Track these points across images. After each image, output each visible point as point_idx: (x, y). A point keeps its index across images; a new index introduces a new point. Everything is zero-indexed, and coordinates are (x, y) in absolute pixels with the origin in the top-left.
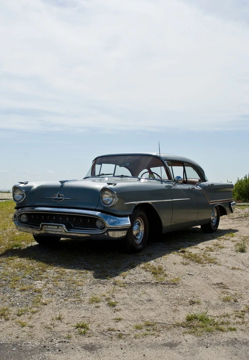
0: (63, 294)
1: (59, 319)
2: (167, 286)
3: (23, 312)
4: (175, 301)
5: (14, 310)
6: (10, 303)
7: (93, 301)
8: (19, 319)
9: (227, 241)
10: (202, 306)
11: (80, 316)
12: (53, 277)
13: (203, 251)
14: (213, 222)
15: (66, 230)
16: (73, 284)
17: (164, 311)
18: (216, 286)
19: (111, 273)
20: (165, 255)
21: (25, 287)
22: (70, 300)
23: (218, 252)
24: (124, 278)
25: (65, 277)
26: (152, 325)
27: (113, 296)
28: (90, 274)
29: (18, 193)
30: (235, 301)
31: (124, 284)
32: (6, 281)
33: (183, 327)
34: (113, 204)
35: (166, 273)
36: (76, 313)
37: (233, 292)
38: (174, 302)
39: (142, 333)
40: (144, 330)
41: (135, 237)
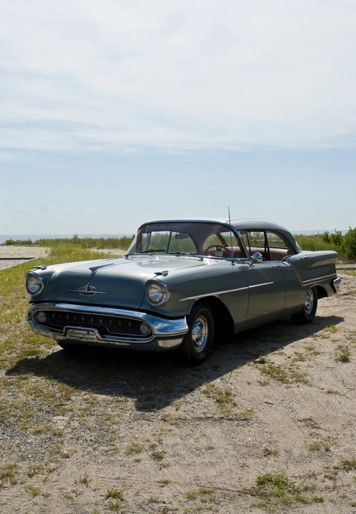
0: (93, 438)
1: (85, 482)
2: (236, 423)
3: (37, 471)
4: (245, 450)
5: (24, 466)
6: (19, 454)
7: (132, 450)
8: (30, 482)
9: (325, 341)
10: (281, 459)
11: (114, 477)
12: (79, 410)
13: (290, 361)
14: (307, 310)
15: (99, 337)
16: (107, 420)
17: (227, 467)
18: (303, 423)
19: (160, 400)
20: (236, 368)
21: (41, 427)
22: (101, 448)
23: (310, 363)
24: (177, 410)
25: (96, 408)
26: (209, 493)
27: (160, 441)
28: (131, 403)
29: (34, 283)
30: (327, 450)
31: (176, 420)
32: (15, 416)
33: (252, 495)
34: (163, 302)
35: (236, 400)
36: (108, 472)
37: (325, 434)
38: (243, 452)
39: (195, 507)
40: (198, 501)
41: (195, 343)
